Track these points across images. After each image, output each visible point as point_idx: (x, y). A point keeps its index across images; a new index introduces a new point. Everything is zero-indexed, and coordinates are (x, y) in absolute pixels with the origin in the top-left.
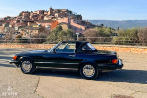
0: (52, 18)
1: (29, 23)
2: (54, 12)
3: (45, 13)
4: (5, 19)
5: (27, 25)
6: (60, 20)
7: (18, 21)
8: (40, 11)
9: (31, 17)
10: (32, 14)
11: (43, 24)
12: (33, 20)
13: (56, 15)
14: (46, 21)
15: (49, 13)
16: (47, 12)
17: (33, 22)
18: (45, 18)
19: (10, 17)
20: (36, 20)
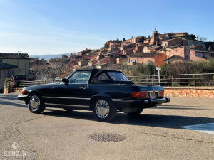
0: (157, 49)
1: (118, 59)
2: (161, 39)
3: (146, 42)
4: (84, 53)
5: (115, 62)
6: (170, 53)
7: (102, 57)
8: (136, 38)
9: (121, 48)
10: (124, 44)
11: (140, 61)
12: (124, 53)
13: (164, 44)
14: (147, 55)
15: (152, 41)
16: (150, 38)
17: (124, 56)
18: (146, 50)
19: (90, 51)
20: (130, 53)
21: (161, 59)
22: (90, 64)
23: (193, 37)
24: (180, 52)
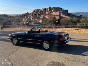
0: (50, 13)
1: (38, 16)
2: (51, 9)
3: (47, 10)
4: (26, 14)
5: (37, 17)
6: (54, 14)
7: (32, 15)
8: (44, 9)
9: (39, 12)
10: (39, 11)
11: (45, 16)
12: (40, 14)
13: (52, 11)
14: (47, 14)
15: (49, 10)
16: (48, 9)
17: (40, 15)
19: (28, 13)
20: (42, 14)
21: (52, 16)
22: (29, 18)
23: (61, 8)
24: (57, 13)
